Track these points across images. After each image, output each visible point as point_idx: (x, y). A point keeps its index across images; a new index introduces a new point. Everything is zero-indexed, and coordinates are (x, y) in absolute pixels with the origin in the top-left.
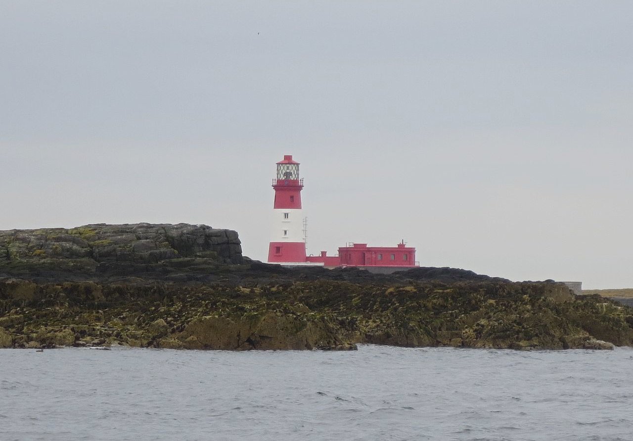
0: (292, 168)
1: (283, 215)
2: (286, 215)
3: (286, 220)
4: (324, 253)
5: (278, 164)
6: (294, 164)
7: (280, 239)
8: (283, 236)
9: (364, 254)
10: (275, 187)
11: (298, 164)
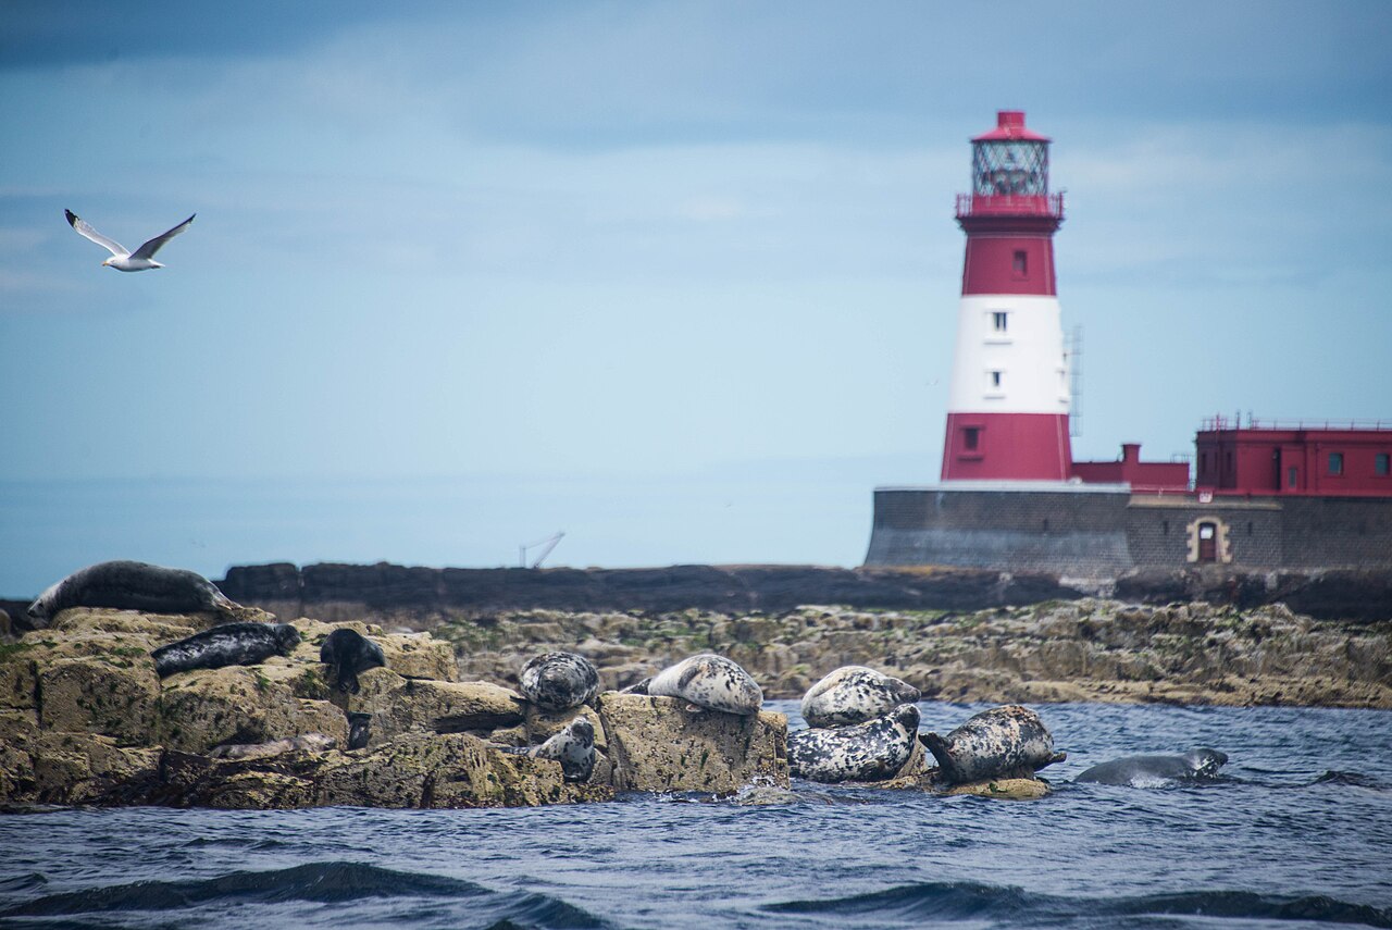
0: (1024, 158)
1: (990, 320)
2: (1000, 319)
3: (999, 336)
4: (1130, 450)
5: (978, 143)
6: (1032, 141)
7: (976, 400)
8: (991, 389)
9: (1278, 451)
10: (966, 222)
11: (1043, 144)
